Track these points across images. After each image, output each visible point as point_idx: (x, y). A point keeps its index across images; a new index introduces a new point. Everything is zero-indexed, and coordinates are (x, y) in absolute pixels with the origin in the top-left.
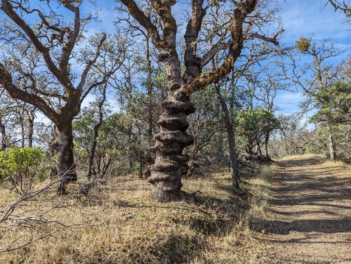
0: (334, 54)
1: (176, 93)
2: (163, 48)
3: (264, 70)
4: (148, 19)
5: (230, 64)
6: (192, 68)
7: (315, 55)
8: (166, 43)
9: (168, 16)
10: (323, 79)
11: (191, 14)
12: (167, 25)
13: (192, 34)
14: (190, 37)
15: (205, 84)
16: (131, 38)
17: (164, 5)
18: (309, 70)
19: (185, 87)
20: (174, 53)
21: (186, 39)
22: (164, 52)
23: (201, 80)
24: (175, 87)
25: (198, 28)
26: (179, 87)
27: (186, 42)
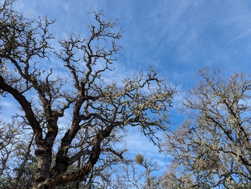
0: (157, 169)
1: (39, 185)
2: (42, 145)
3: (115, 171)
4: (38, 123)
5: (89, 168)
6: (60, 164)
7: (146, 167)
8: (46, 142)
9: (53, 124)
10: (151, 186)
11: (70, 126)
12: (51, 130)
13: (67, 140)
14: (65, 141)
15: (67, 181)
16: (22, 129)
17: (53, 116)
18: (143, 177)
19: (49, 181)
20: (49, 151)
21: (62, 142)
22: (41, 149)
23: (64, 177)
24: (41, 180)
25: (73, 136)
26: (44, 180)
27: (62, 144)
